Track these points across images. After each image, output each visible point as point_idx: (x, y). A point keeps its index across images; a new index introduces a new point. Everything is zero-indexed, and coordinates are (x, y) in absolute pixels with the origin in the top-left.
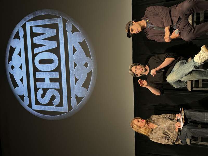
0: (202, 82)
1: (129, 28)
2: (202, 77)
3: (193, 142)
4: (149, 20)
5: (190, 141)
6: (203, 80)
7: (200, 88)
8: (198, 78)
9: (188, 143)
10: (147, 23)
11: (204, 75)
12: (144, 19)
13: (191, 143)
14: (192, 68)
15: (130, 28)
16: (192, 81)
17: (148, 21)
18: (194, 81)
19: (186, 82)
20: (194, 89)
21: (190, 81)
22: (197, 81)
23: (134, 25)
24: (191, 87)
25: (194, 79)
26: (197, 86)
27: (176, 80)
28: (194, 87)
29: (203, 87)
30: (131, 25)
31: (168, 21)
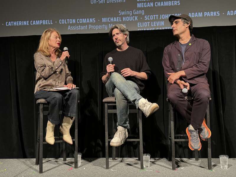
0: (114, 113)
2: (120, 113)
3: (41, 107)
4: (191, 46)
6: (115, 115)
7: (107, 111)
8: (118, 108)
9: (39, 101)
10: (187, 44)
11: (122, 115)
13: (39, 104)
15: (180, 20)
16: (115, 103)
17: (190, 44)
18: (115, 105)
20: (106, 105)
22: (115, 107)
23: (183, 25)
24: (108, 101)
26: (109, 108)
27: (115, 83)
28: (108, 105)
29: (108, 114)
30: (184, 21)
31: (192, 73)
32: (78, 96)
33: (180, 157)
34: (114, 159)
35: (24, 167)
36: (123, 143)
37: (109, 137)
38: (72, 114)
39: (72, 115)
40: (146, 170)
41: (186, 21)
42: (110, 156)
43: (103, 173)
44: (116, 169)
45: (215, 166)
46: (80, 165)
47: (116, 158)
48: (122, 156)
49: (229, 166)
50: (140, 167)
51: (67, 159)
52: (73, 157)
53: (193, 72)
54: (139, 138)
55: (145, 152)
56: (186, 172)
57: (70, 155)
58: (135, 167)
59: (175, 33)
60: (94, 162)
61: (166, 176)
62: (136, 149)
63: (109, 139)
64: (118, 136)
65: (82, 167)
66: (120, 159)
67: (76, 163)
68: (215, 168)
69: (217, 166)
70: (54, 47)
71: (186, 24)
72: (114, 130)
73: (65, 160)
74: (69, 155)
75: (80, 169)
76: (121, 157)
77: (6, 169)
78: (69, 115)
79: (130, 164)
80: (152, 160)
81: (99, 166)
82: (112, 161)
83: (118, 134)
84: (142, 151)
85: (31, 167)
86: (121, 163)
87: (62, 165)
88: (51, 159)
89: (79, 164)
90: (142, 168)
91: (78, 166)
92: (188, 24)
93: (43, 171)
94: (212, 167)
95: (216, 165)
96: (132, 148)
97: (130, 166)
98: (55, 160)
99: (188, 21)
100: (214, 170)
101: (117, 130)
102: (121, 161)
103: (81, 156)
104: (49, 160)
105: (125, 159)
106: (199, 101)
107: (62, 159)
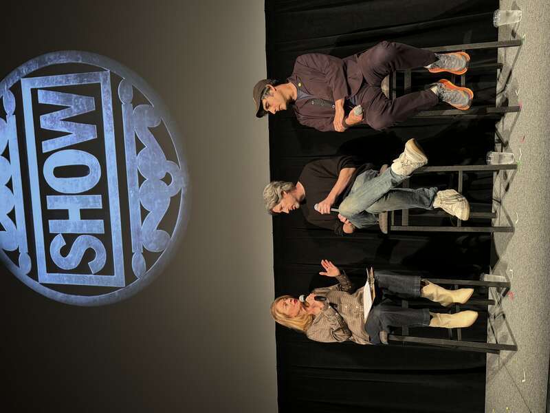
0: (409, 214)
1: (261, 101)
2: (409, 204)
3: (393, 338)
4: (302, 84)
5: (386, 336)
6: (411, 211)
7: (405, 226)
8: (400, 207)
9: (384, 341)
10: (298, 89)
11: (413, 199)
12: (292, 80)
13: (388, 341)
14: (387, 187)
15: (264, 101)
16: (389, 213)
17: (300, 85)
18: (393, 213)
19: (377, 216)
20: (394, 228)
21: (384, 212)
22: (398, 213)
23: (273, 96)
24: (386, 225)
25: (393, 209)
26: (398, 222)
27: (357, 212)
28: (393, 224)
29: (410, 225)
30: (266, 94)
31: (340, 87)
32: (384, 274)
33: (494, 96)
34: (495, 215)
35: (502, 375)
36: (464, 198)
37: (453, 224)
38: (415, 285)
39: (417, 284)
40: (519, 161)
41: (265, 92)
42: (488, 223)
43: (523, 238)
44: (515, 215)
45: (514, 34)
46: (503, 278)
47: (493, 212)
48: (490, 200)
49: (515, 7)
50: (512, 171)
51: (490, 298)
52: (487, 288)
53: (338, 86)
54: (458, 172)
55: (484, 160)
56: (525, 88)
57: (483, 292)
58: (512, 178)
59: (284, 107)
60: (499, 251)
61: (531, 124)
62: (476, 175)
63: (456, 226)
64: (450, 206)
65: (508, 274)
66: (495, 205)
67: (499, 285)
68: (518, 33)
69: (516, 29)
70: (301, 308)
71: (271, 91)
72: (440, 214)
73: (492, 302)
74: (484, 294)
75: (511, 279)
76: (492, 203)
77: (507, 406)
78: (418, 290)
79: (505, 186)
80: (498, 147)
81: (508, 243)
82: (498, 219)
83: (447, 206)
84: (483, 166)
85: (504, 364)
86: (504, 202)
87: (501, 309)
88: (489, 326)
89: (501, 279)
90: (514, 167)
91: (506, 281)
92: (270, 88)
93: (513, 344)
94: (516, 39)
95: (513, 31)
96: (475, 182)
97: (510, 187)
98: (492, 320)
99: (265, 88)
100: (522, 34)
101: (440, 209)
102: (500, 202)
103: (486, 275)
104: (491, 329)
105: (494, 195)
106: (394, 63)
107: (490, 306)
